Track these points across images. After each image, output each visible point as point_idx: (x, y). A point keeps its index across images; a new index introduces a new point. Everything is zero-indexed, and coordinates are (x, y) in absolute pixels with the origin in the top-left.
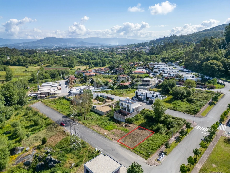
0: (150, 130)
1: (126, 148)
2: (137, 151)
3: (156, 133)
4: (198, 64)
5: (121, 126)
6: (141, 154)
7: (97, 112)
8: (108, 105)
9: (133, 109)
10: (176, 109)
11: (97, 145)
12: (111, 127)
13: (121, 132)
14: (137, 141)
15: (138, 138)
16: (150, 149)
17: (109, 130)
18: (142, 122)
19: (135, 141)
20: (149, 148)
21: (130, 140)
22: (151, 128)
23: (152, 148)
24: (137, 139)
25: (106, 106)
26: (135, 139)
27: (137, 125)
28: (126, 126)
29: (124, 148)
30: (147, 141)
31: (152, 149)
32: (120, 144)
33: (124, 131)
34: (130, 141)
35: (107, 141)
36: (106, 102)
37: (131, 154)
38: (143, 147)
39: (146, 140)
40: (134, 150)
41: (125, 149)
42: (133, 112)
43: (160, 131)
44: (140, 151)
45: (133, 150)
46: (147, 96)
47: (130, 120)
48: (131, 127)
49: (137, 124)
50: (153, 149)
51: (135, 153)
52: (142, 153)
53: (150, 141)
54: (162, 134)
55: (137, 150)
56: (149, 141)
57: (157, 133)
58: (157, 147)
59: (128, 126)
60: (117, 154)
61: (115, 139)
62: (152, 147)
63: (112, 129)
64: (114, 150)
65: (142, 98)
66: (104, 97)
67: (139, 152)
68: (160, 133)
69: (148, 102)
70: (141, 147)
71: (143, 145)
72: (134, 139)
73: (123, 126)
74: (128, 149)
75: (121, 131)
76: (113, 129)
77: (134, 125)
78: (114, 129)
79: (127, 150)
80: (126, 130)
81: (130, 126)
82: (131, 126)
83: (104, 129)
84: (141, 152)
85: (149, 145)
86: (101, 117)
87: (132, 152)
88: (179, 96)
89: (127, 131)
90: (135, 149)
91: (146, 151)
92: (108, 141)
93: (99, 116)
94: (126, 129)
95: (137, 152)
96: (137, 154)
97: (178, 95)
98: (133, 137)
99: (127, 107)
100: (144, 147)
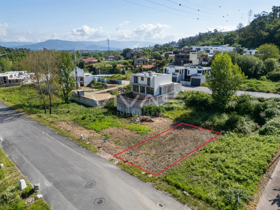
0: (206, 128)
1: (139, 177)
2: (178, 187)
3: (227, 132)
4: (265, 36)
5: (131, 121)
6: (200, 198)
7: (84, 103)
8: (108, 92)
9: (160, 88)
10: (255, 89)
11: (39, 169)
12: (104, 124)
13: (130, 134)
14: (175, 152)
15: (177, 146)
16: (229, 178)
17: (97, 129)
18: (182, 113)
19: (169, 153)
20: (226, 174)
21: (154, 152)
22: (208, 123)
23: (238, 176)
24: (173, 147)
25: (104, 93)
26: (169, 148)
27: (171, 119)
28: (142, 121)
29: (132, 176)
30: (206, 152)
31: (238, 180)
32: (118, 164)
33: (136, 132)
34: (151, 155)
35: (78, 154)
36: (106, 87)
37: (156, 203)
38: (200, 170)
39: (204, 151)
40: (168, 182)
41: (133, 180)
42: (160, 94)
43: (239, 126)
44: (191, 186)
45: (165, 184)
46: (188, 75)
47: (153, 109)
48: (156, 123)
49: (170, 117)
50: (245, 180)
51: (174, 196)
52: (204, 196)
53: (216, 152)
54: (246, 133)
55: (180, 184)
56: (212, 152)
57: (231, 133)
58: (256, 172)
59: (149, 121)
60: (100, 202)
61: (108, 150)
62: (237, 172)
63: (107, 126)
64: (91, 185)
65: (177, 78)
66: (105, 82)
67: (191, 193)
68: (240, 131)
69: (189, 83)
70: (193, 170)
71: (197, 166)
72: (165, 149)
73: (136, 122)
74: (145, 181)
75: (129, 131)
76: (110, 127)
77: (163, 119)
78: (112, 127)
79: (141, 184)
80: (142, 129)
81: (153, 120)
82: (157, 120)
83: (87, 129)
84: (199, 190)
85: (219, 162)
86: (91, 109)
87: (159, 193)
88: (252, 71)
89: (146, 129)
90: (170, 180)
91: (214, 186)
92: (82, 155)
93: (86, 108)
94: (142, 126)
95: (179, 192)
96: (180, 201)
97: (250, 69)
98: (160, 144)
99: (146, 84)
100: (203, 173)
